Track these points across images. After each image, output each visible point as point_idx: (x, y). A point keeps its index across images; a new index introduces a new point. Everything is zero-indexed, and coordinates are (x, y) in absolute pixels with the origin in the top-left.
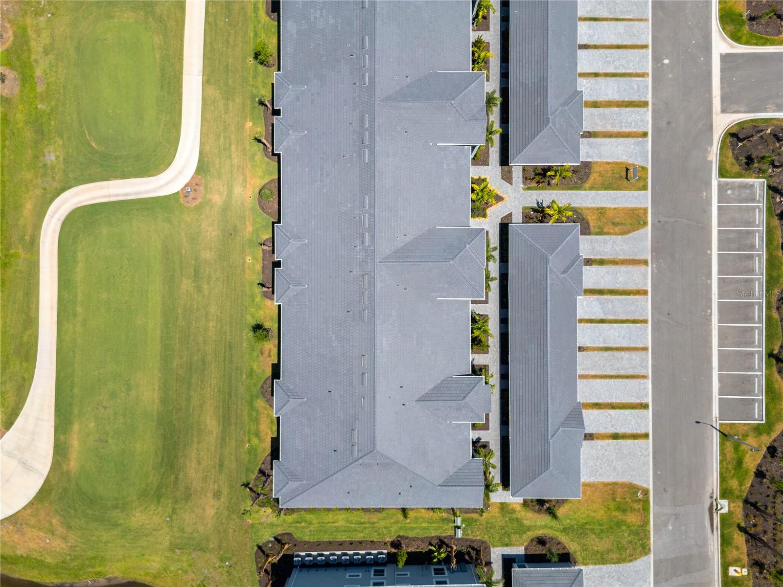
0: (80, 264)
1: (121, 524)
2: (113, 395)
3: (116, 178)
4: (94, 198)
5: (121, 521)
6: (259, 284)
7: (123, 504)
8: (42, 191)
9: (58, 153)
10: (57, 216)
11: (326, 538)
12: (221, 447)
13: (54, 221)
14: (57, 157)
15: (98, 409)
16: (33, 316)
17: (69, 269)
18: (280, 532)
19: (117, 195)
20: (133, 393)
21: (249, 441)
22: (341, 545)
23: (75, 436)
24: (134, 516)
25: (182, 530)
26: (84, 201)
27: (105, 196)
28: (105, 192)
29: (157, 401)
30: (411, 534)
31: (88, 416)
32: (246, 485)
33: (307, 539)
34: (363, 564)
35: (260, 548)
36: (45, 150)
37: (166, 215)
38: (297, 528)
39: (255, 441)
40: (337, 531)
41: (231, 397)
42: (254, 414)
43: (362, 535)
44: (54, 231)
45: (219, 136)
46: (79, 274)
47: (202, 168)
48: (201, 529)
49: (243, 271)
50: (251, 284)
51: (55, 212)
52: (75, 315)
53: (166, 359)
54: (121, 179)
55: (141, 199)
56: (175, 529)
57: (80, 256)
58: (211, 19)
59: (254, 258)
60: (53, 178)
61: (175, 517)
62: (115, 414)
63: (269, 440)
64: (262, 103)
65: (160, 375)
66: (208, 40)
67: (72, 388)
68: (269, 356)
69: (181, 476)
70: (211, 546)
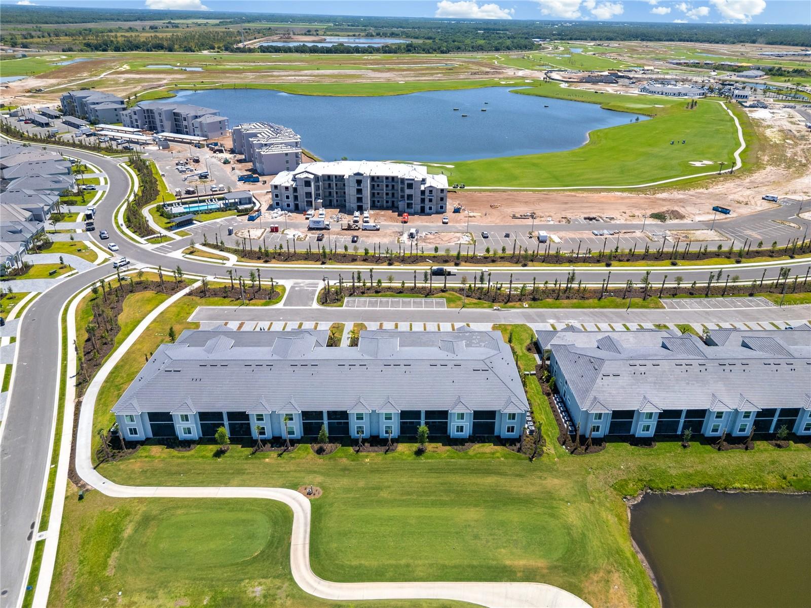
0: (363, 562)
1: (582, 531)
2: (476, 537)
3: (290, 538)
4: (304, 555)
5: (580, 531)
6: (385, 453)
7: (565, 529)
8: (288, 598)
9: (256, 584)
10: (315, 585)
11: (555, 422)
12: (507, 475)
13: (320, 587)
14: (260, 584)
15: (489, 547)
16: (409, 604)
17: (366, 572)
18: (558, 444)
19: (305, 538)
20: (472, 524)
21: (498, 458)
22: (556, 415)
23: (516, 563)
24: (572, 522)
25: (575, 495)
26: (305, 562)
27: (304, 547)
28: (300, 547)
29: (477, 509)
30: (540, 390)
31: (496, 554)
32: (531, 460)
33: (558, 431)
34: (563, 402)
35: (572, 453)
36: (250, 596)
37: (327, 506)
38: (553, 436)
39: (498, 455)
40: (549, 418)
41: (469, 469)
42: (479, 455)
43: (547, 408)
44: (329, 587)
45: (272, 478)
46: (371, 563)
47: (294, 487)
48: (570, 486)
49: (375, 464)
50: (385, 459)
51: (312, 587)
52: (408, 566)
53: (443, 504)
54: (291, 534)
55: (311, 521)
56: (576, 499)
57: (355, 563)
58: (177, 484)
59: (367, 457)
60: (279, 588)
61: (566, 500)
62: (491, 535)
63: (496, 447)
64: (253, 453)
65: (456, 508)
66: (194, 484)
67: (473, 567)
68: (437, 448)
69: (534, 496)
70: (581, 479)
